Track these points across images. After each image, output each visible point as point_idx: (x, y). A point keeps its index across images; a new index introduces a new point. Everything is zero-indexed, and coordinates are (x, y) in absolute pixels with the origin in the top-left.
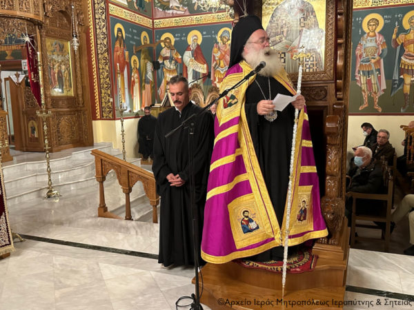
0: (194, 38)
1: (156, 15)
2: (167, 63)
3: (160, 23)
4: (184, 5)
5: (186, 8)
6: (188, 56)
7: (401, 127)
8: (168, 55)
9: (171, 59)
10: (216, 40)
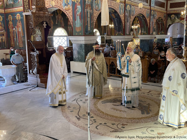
7: (4, 54)
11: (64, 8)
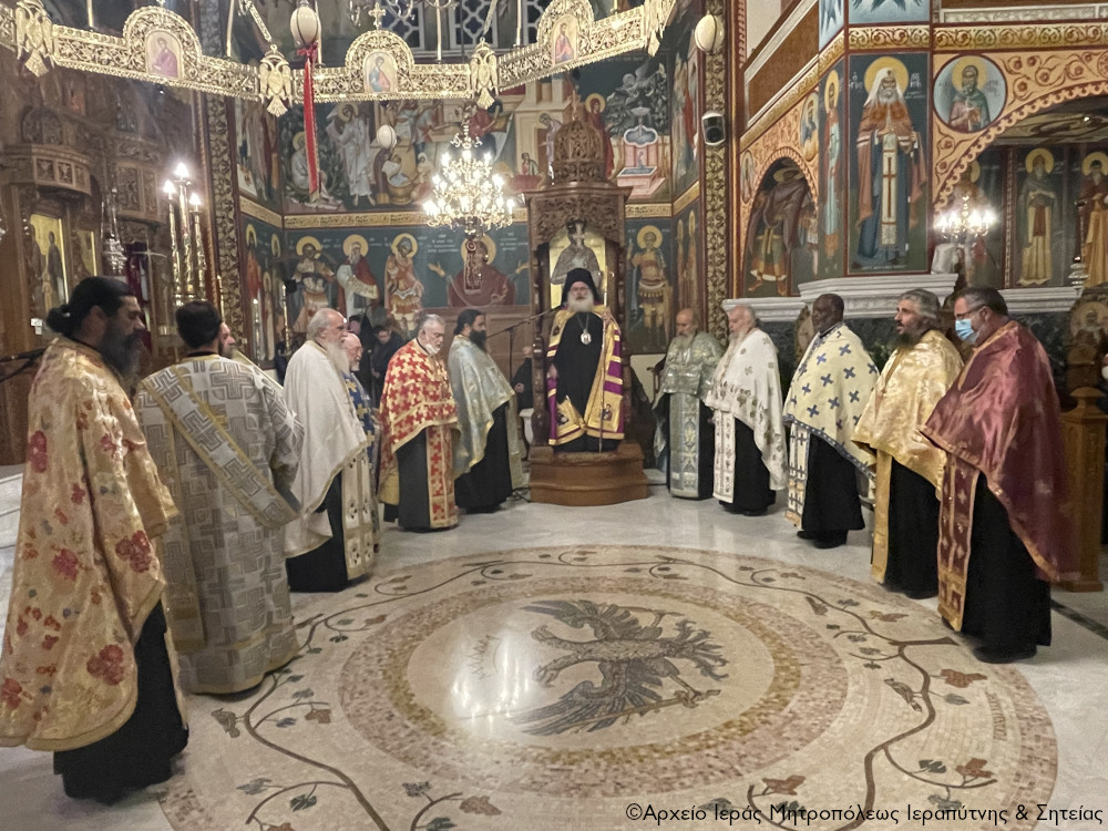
0: (355, 246)
1: (288, 209)
2: (309, 282)
3: (296, 221)
4: (337, 198)
5: (340, 202)
6: (344, 274)
8: (311, 270)
9: (316, 276)
10: (391, 251)
11: (803, 153)
